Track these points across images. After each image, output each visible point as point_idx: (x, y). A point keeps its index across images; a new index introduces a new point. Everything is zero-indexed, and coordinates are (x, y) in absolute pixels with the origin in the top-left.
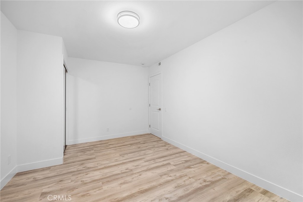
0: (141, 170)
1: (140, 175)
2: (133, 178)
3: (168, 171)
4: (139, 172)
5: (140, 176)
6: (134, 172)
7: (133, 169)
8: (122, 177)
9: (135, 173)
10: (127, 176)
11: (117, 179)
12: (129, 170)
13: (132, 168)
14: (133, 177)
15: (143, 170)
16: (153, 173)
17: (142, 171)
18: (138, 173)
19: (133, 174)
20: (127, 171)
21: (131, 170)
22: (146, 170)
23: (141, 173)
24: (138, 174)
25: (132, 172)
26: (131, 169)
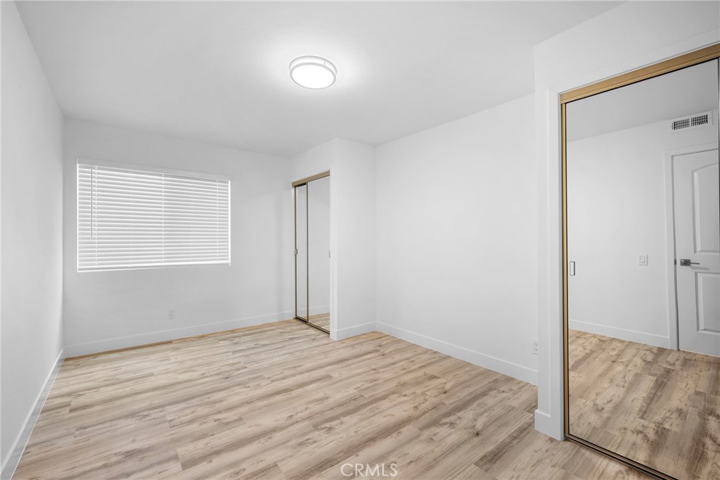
0: (291, 429)
1: (290, 417)
2: (306, 409)
3: (212, 435)
4: (293, 424)
5: (291, 414)
6: (306, 423)
7: (314, 431)
8: (331, 409)
9: (303, 420)
10: (322, 412)
11: (340, 405)
12: (323, 426)
13: (317, 433)
14: (307, 412)
15: (282, 432)
16: (256, 425)
17: (287, 427)
18: (297, 422)
19: (309, 417)
20: (327, 425)
21: (316, 427)
22: (274, 430)
23: (290, 421)
24: (296, 418)
25: (314, 421)
26: (318, 430)
